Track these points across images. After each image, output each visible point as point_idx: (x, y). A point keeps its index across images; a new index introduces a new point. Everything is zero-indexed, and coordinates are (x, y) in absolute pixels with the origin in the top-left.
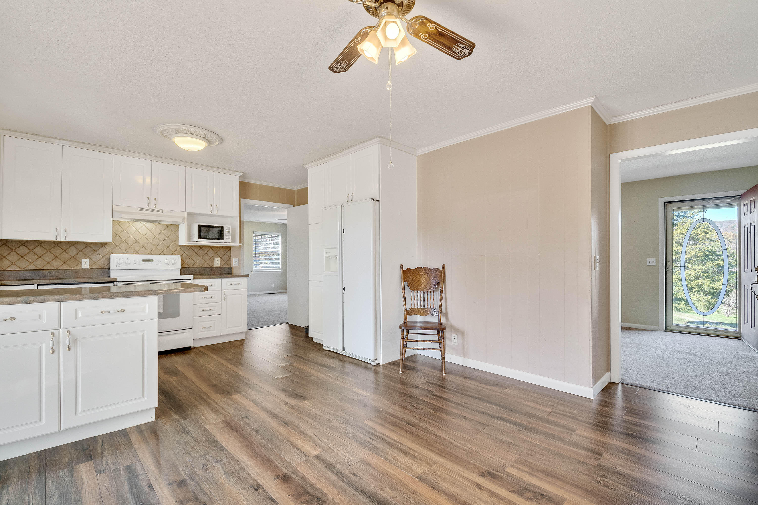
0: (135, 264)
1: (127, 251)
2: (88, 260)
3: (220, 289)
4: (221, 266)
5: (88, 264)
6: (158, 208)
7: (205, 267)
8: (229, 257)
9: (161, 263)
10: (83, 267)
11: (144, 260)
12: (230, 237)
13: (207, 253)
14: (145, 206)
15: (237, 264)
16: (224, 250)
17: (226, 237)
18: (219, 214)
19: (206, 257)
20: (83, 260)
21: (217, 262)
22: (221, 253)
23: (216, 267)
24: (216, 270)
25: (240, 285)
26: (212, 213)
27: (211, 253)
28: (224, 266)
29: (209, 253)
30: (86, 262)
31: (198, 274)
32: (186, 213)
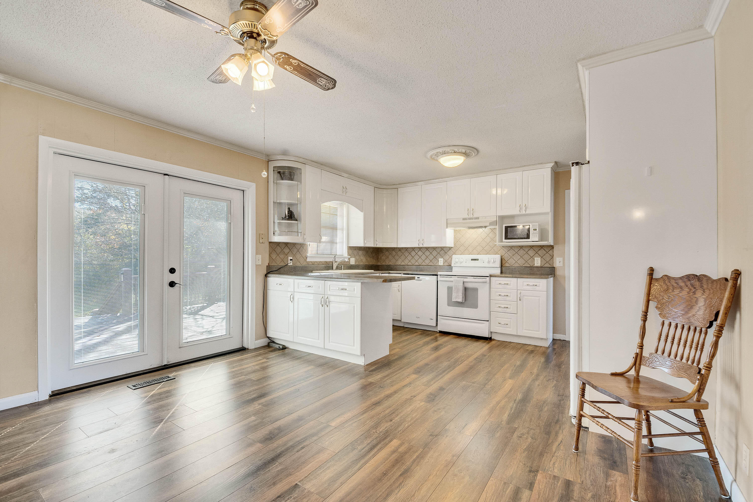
0: (466, 262)
1: (464, 252)
2: (442, 259)
3: (516, 289)
4: (542, 266)
5: (442, 262)
6: (475, 216)
7: (525, 267)
8: (552, 257)
9: (484, 262)
10: (440, 264)
11: (472, 260)
12: (538, 235)
13: (527, 253)
14: (467, 216)
15: (561, 264)
16: (545, 249)
17: (533, 235)
18: (527, 212)
19: (526, 257)
20: (440, 259)
21: (538, 262)
22: (542, 252)
23: (536, 267)
24: (535, 269)
25: (538, 286)
26: (521, 213)
27: (531, 253)
28: (546, 266)
29: (529, 252)
30: (441, 260)
31: (518, 273)
32: (497, 216)
